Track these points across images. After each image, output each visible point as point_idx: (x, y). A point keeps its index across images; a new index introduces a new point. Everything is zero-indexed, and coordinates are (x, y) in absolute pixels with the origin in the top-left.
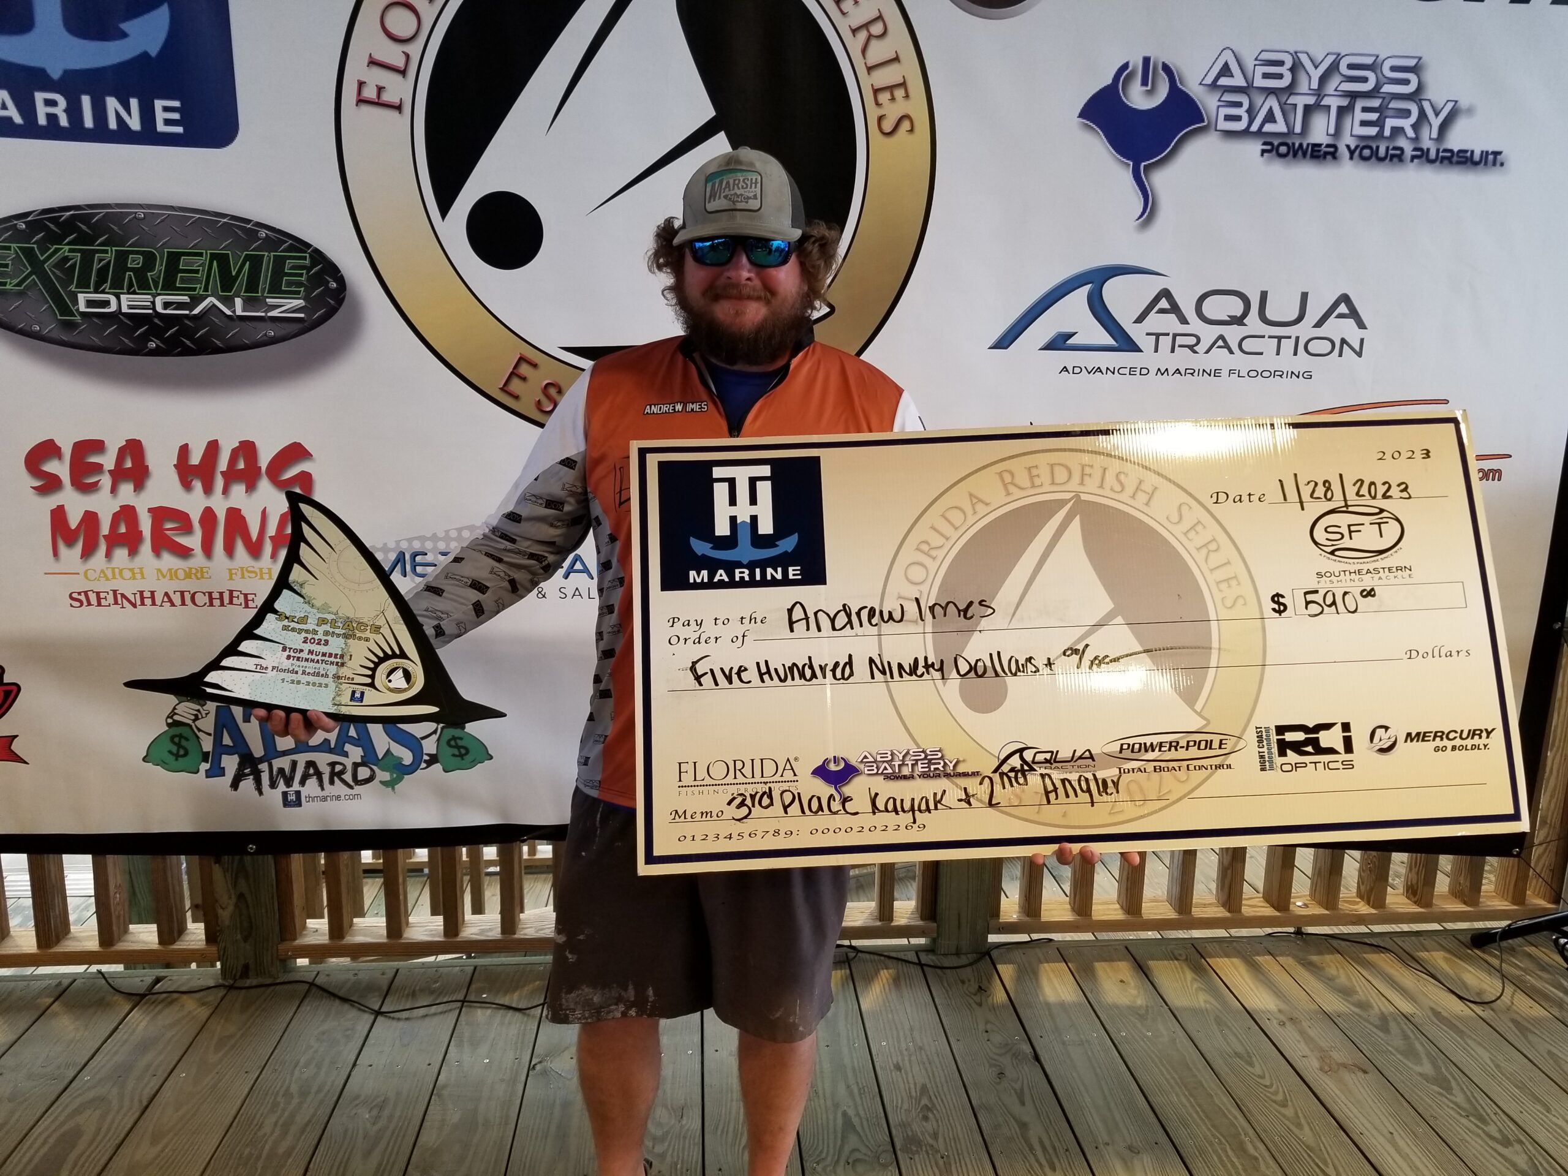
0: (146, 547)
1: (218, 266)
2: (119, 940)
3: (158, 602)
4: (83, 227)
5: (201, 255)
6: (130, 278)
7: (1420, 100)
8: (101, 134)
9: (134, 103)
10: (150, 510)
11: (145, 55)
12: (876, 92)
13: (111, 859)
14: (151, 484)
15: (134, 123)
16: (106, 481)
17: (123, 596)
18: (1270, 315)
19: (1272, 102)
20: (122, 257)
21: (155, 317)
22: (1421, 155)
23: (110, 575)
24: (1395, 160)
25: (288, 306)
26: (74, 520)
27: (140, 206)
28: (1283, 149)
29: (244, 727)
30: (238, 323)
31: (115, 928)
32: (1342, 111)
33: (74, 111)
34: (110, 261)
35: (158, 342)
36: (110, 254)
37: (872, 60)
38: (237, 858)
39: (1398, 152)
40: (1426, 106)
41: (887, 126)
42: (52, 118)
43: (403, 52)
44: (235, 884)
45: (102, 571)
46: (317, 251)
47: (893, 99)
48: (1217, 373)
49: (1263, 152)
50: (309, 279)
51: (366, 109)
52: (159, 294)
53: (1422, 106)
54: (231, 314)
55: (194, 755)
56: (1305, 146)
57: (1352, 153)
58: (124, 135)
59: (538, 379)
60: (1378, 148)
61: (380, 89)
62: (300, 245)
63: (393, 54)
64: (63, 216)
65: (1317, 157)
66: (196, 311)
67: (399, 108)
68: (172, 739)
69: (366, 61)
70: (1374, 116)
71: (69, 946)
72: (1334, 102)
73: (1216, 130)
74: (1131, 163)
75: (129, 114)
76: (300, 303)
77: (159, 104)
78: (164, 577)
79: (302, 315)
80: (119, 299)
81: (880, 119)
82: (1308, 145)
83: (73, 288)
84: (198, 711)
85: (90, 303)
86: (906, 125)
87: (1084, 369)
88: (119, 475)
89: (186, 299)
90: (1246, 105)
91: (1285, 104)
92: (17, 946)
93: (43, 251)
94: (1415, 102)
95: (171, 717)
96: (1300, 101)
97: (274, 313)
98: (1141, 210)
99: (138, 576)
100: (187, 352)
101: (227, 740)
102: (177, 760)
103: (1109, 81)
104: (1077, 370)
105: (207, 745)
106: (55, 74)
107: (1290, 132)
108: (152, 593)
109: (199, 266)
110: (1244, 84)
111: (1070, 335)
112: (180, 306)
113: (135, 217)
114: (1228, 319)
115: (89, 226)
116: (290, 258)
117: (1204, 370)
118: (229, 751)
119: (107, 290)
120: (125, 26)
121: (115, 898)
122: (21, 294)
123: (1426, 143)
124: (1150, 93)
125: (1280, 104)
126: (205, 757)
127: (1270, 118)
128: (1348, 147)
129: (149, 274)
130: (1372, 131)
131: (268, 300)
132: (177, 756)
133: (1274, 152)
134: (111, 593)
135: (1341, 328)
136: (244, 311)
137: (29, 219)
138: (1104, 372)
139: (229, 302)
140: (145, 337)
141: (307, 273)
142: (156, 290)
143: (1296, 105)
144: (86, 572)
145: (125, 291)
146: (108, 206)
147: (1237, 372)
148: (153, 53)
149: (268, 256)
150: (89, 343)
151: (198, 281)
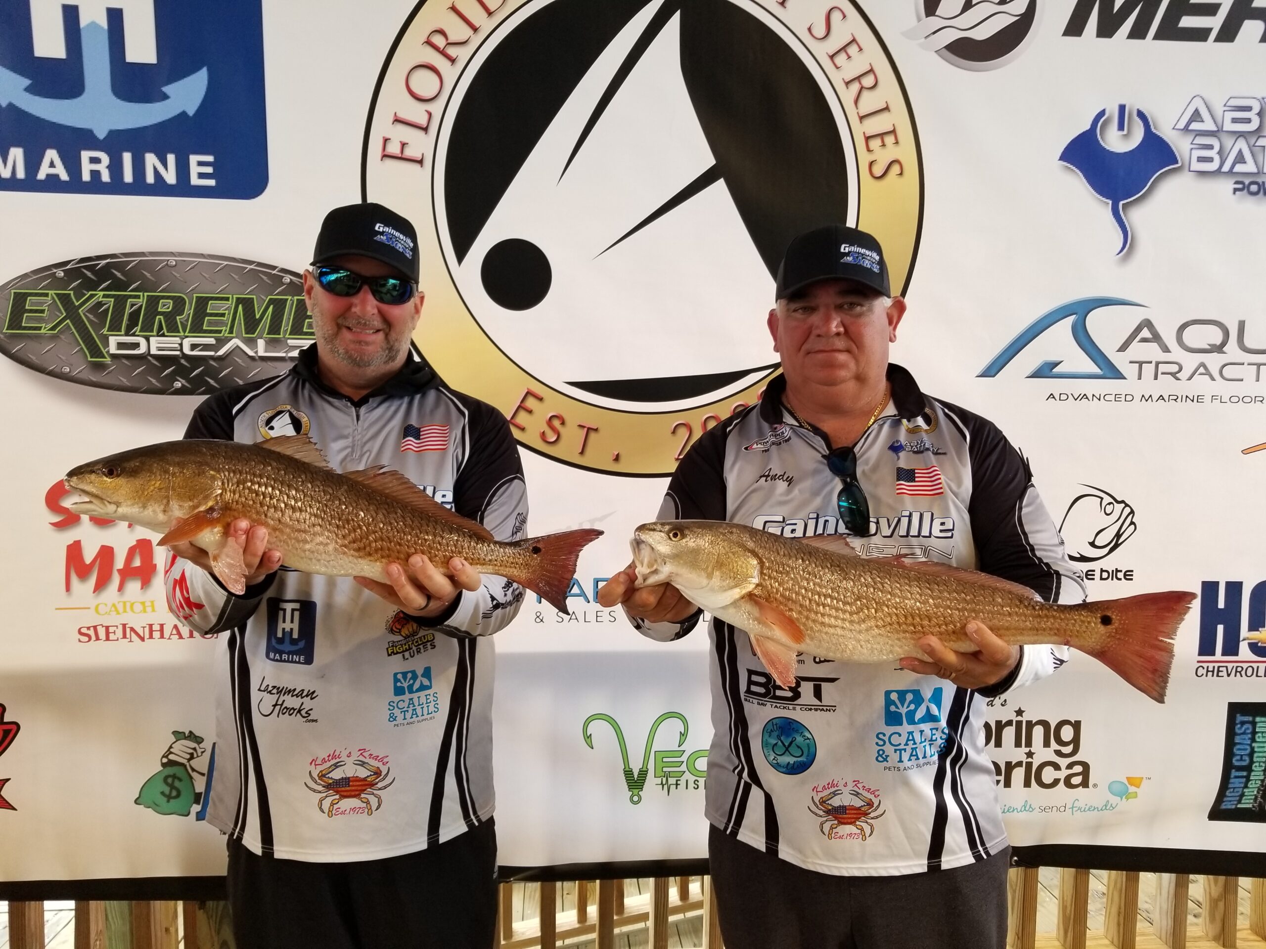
0: (158, 582)
1: (244, 310)
3: (166, 635)
4: (118, 274)
5: (227, 299)
6: (160, 320)
8: (139, 188)
11: (183, 115)
12: (868, 139)
13: (93, 905)
15: (170, 177)
17: (132, 629)
18: (1249, 343)
19: (1242, 144)
20: (153, 302)
21: (182, 358)
23: (121, 609)
26: (89, 554)
27: (172, 254)
28: (1254, 188)
30: (259, 363)
33: (116, 167)
34: (142, 305)
35: (183, 381)
36: (142, 300)
37: (864, 109)
41: (878, 170)
42: (95, 174)
43: (426, 111)
44: (218, 931)
45: (114, 605)
47: (884, 145)
48: (1199, 399)
49: (1235, 190)
51: (389, 162)
52: (187, 337)
54: (253, 354)
55: (186, 797)
58: (160, 189)
59: (543, 411)
61: (403, 145)
63: (416, 113)
64: (100, 264)
66: (221, 352)
67: (420, 162)
68: (165, 780)
69: (392, 119)
73: (1190, 171)
74: (1110, 202)
75: (166, 169)
77: (194, 159)
80: (147, 339)
81: (871, 164)
83: (105, 331)
84: (194, 749)
85: (121, 346)
86: (896, 169)
87: (1070, 396)
89: (212, 341)
90: (1217, 148)
91: (1254, 146)
93: (79, 296)
95: (167, 757)
97: (294, 353)
98: (1121, 245)
99: (149, 609)
100: (210, 390)
102: (168, 801)
103: (1088, 127)
104: (1063, 397)
105: (200, 785)
106: (101, 134)
107: (1260, 172)
108: (162, 626)
109: (226, 310)
110: (1215, 129)
111: (1056, 364)
112: (206, 347)
113: (167, 264)
114: (1208, 347)
115: (124, 273)
119: (137, 333)
120: (167, 89)
122: (54, 337)
124: (1126, 137)
125: (1249, 147)
126: (197, 798)
127: (1240, 159)
129: (178, 318)
131: (289, 341)
132: (169, 798)
133: (1246, 190)
134: (121, 627)
136: (266, 351)
137: (68, 267)
139: (251, 343)
140: (172, 378)
142: (185, 332)
143: (1264, 147)
144: (97, 606)
145: (155, 333)
146: (142, 254)
147: (1219, 398)
148: (191, 112)
149: (291, 301)
150: (117, 383)
151: (223, 324)
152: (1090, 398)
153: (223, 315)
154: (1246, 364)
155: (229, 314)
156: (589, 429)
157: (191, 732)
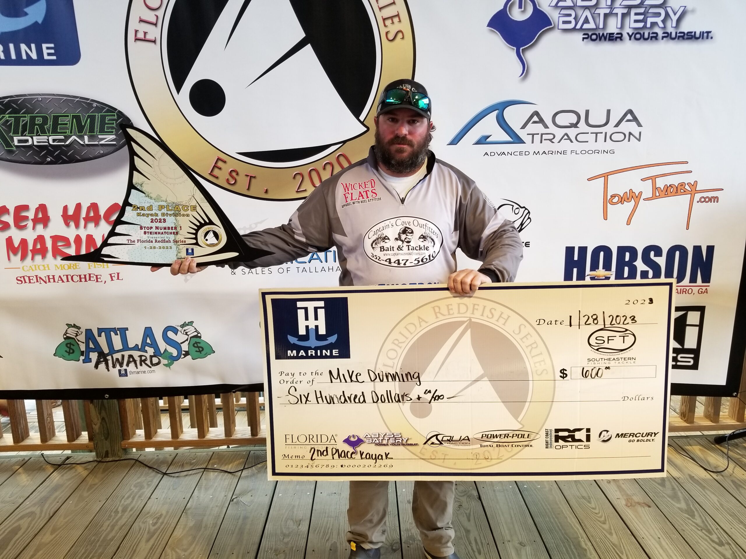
0: (50, 254)
1: (76, 121)
2: (50, 439)
3: (56, 280)
4: (15, 106)
5: (68, 116)
6: (37, 128)
7: (666, 7)
8: (19, 62)
9: (33, 46)
10: (51, 237)
11: (36, 23)
12: (384, 20)
13: (44, 402)
14: (51, 225)
15: (34, 56)
16: (30, 224)
17: (40, 278)
18: (591, 122)
19: (587, 13)
20: (33, 119)
21: (49, 146)
22: (667, 36)
23: (34, 269)
24: (653, 39)
25: (108, 138)
26: (16, 243)
27: (39, 95)
28: (594, 37)
29: (98, 339)
30: (86, 147)
31: (47, 433)
32: (624, 15)
33: (7, 52)
34: (27, 121)
35: (51, 158)
36: (27, 118)
37: (381, 4)
38: (100, 401)
39: (655, 35)
40: (669, 10)
41: (391, 37)
43: (155, 15)
44: (100, 413)
45: (30, 266)
46: (120, 112)
47: (393, 23)
48: (564, 153)
49: (584, 38)
50: (117, 125)
51: (139, 43)
52: (50, 136)
53: (667, 10)
54: (83, 143)
55: (77, 353)
56: (605, 35)
57: (630, 37)
58: (29, 62)
59: (227, 168)
60: (644, 33)
61: (145, 33)
62: (112, 109)
63: (150, 16)
64: (5, 101)
65: (612, 40)
66: (67, 143)
67: (154, 42)
68: (67, 345)
69: (138, 20)
70: (641, 17)
71: (27, 442)
72: (620, 11)
73: (558, 29)
74: (515, 48)
75: (32, 52)
76: (114, 137)
77: (44, 46)
78: (59, 268)
79: (115, 143)
80: (32, 138)
81: (387, 33)
82: (607, 34)
83: (11, 134)
84: (77, 332)
85: (20, 141)
86: (400, 35)
87: (496, 153)
88: (36, 221)
89: (62, 137)
90: (573, 16)
91: (594, 13)
92: (5, 442)
94: (663, 8)
95: (65, 335)
96: (602, 12)
97: (102, 142)
98: (521, 72)
99: (47, 268)
100: (64, 162)
101: (91, 345)
102: (69, 355)
103: (501, 7)
104: (492, 154)
105: (83, 347)
107: (597, 28)
108: (53, 276)
109: (67, 122)
110: (572, 5)
111: (488, 137)
112: (60, 140)
113: (37, 100)
114: (570, 125)
115: (17, 105)
116: (108, 116)
117: (558, 152)
118: (93, 350)
119: (27, 135)
120: (26, 10)
121: (47, 420)
123: (670, 29)
124: (523, 12)
125: (591, 14)
126: (82, 353)
127: (586, 21)
128: (628, 34)
129: (45, 126)
130: (641, 25)
131: (99, 136)
132: (69, 353)
133: (589, 38)
134: (35, 277)
135: (628, 127)
136: (89, 142)
138: (507, 154)
139: (82, 137)
140: (45, 156)
141: (116, 123)
142: (49, 133)
143: (599, 14)
144: (23, 267)
145: (35, 135)
146: (25, 95)
147: (575, 152)
148: (40, 22)
149: (98, 115)
150: (20, 160)
151: (67, 128)
152: (506, 154)
153: (66, 124)
154: (590, 133)
155: (69, 124)
156: (251, 177)
157: (74, 324)
